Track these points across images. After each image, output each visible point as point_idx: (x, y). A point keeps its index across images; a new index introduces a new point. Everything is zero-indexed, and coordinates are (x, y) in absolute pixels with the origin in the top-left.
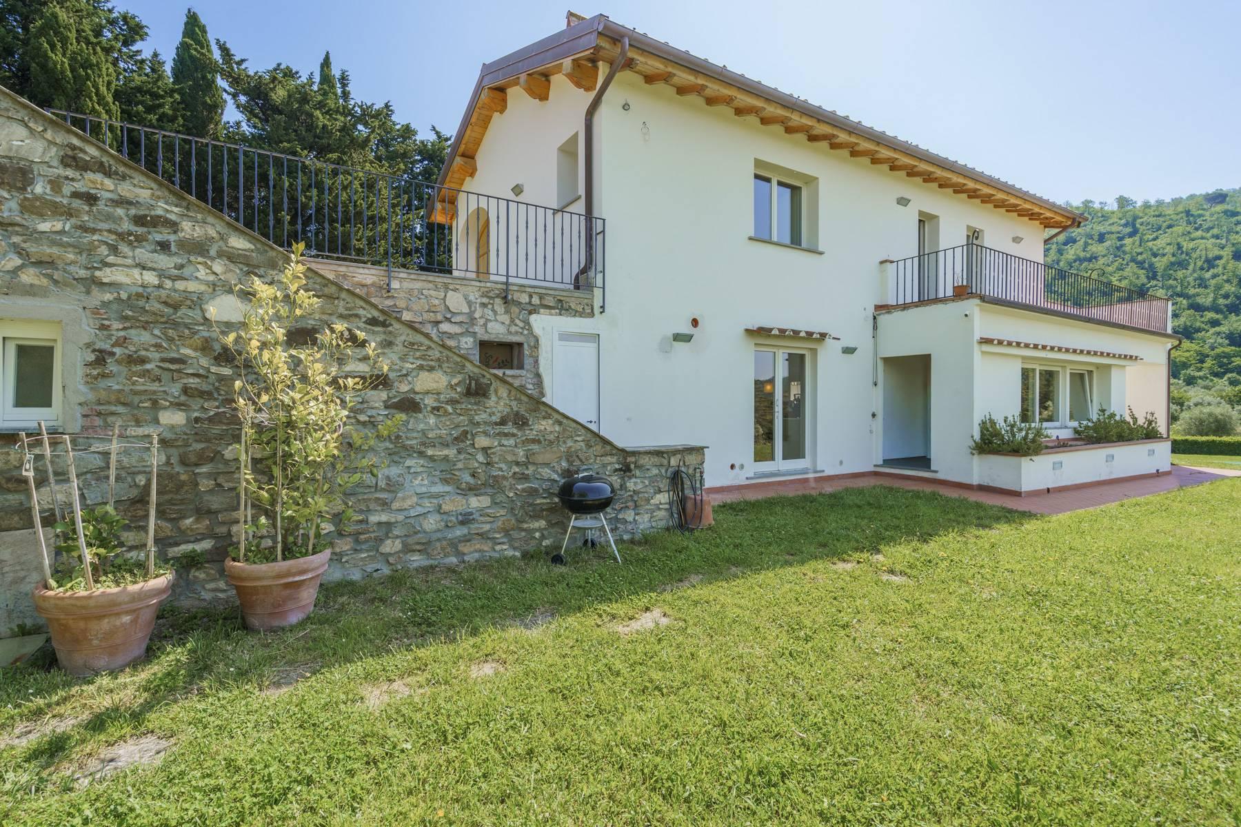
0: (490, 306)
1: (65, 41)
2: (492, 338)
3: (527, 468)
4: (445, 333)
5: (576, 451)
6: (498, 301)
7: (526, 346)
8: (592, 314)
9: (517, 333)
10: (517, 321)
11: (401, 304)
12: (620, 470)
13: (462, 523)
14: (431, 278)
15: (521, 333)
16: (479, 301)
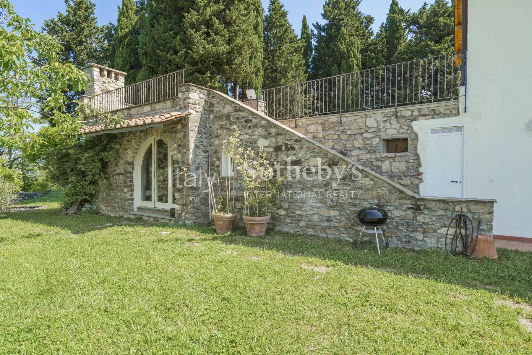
0: (388, 121)
1: (345, 39)
2: (389, 137)
3: (356, 201)
4: (366, 138)
5: (383, 195)
6: (393, 118)
7: (409, 139)
8: (458, 114)
9: (404, 133)
10: (404, 127)
11: (347, 128)
12: (413, 208)
13: (328, 221)
14: (359, 114)
15: (406, 133)
16: (382, 120)
